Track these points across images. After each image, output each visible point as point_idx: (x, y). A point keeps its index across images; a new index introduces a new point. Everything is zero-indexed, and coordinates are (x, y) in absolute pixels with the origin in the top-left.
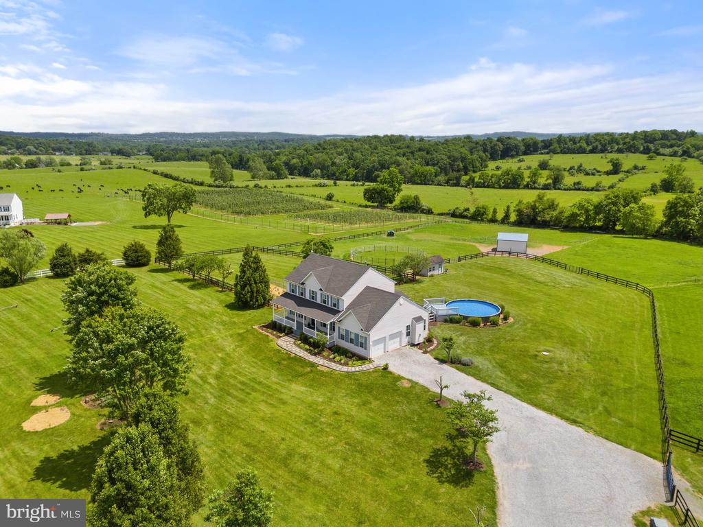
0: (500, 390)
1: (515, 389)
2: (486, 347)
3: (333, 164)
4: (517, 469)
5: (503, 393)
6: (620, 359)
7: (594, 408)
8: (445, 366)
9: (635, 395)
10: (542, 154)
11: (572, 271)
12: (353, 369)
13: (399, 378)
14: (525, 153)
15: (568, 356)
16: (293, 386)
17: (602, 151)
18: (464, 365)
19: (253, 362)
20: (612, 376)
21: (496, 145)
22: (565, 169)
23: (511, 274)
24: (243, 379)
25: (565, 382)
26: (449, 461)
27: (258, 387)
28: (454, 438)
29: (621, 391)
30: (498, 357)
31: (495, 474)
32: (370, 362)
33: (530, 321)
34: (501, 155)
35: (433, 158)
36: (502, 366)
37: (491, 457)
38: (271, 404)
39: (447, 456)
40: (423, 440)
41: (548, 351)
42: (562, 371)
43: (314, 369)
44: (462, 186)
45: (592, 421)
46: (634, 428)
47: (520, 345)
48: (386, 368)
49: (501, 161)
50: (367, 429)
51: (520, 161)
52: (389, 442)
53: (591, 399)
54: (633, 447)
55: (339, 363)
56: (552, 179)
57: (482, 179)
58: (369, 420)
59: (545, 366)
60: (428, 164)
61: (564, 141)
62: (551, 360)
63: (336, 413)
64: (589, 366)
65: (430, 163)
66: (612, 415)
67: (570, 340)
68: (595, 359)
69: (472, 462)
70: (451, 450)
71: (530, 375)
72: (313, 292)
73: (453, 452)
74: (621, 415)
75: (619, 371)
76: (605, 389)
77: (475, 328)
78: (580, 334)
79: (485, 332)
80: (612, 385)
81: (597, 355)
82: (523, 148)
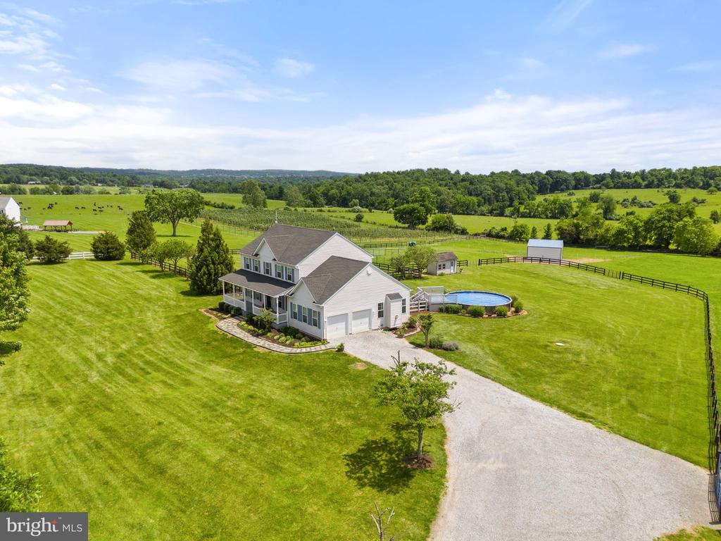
0: (487, 378)
1: (508, 377)
2: (483, 336)
3: (372, 194)
4: (482, 471)
5: (490, 380)
6: (658, 354)
7: (613, 402)
8: (420, 351)
9: (674, 390)
10: (594, 188)
11: (612, 277)
12: (299, 351)
13: (355, 360)
14: (576, 188)
15: (589, 348)
16: (213, 368)
17: (658, 186)
18: (446, 349)
19: (176, 342)
20: (645, 369)
21: (545, 178)
22: (617, 202)
23: (537, 276)
24: (151, 359)
25: (578, 372)
26: (384, 457)
27: (164, 366)
28: (403, 429)
29: (655, 385)
30: (494, 344)
31: (447, 475)
32: (323, 344)
33: (548, 314)
34: (550, 189)
35: (477, 188)
36: (497, 354)
37: (447, 452)
38: (171, 385)
39: (383, 450)
40: (356, 430)
41: (564, 342)
42: (578, 362)
43: (248, 350)
44: (506, 216)
45: (608, 416)
46: (668, 427)
47: (528, 335)
48: (341, 349)
49: (551, 195)
50: (285, 415)
51: (570, 194)
52: (307, 431)
53: (611, 392)
54: (665, 448)
55: (284, 344)
56: (603, 209)
57: (527, 209)
58: (293, 405)
59: (556, 356)
60: (471, 195)
61: (618, 176)
62: (566, 350)
63: (251, 397)
64: (616, 359)
65: (473, 193)
66: (639, 410)
67: (594, 333)
68: (625, 352)
69: (416, 458)
70: (392, 443)
71: (533, 364)
72: (267, 264)
73: (393, 446)
74: (651, 411)
75: (656, 365)
76: (633, 382)
77: (476, 319)
78: (610, 328)
79: (486, 323)
80: (643, 378)
81: (628, 348)
82: (573, 183)
